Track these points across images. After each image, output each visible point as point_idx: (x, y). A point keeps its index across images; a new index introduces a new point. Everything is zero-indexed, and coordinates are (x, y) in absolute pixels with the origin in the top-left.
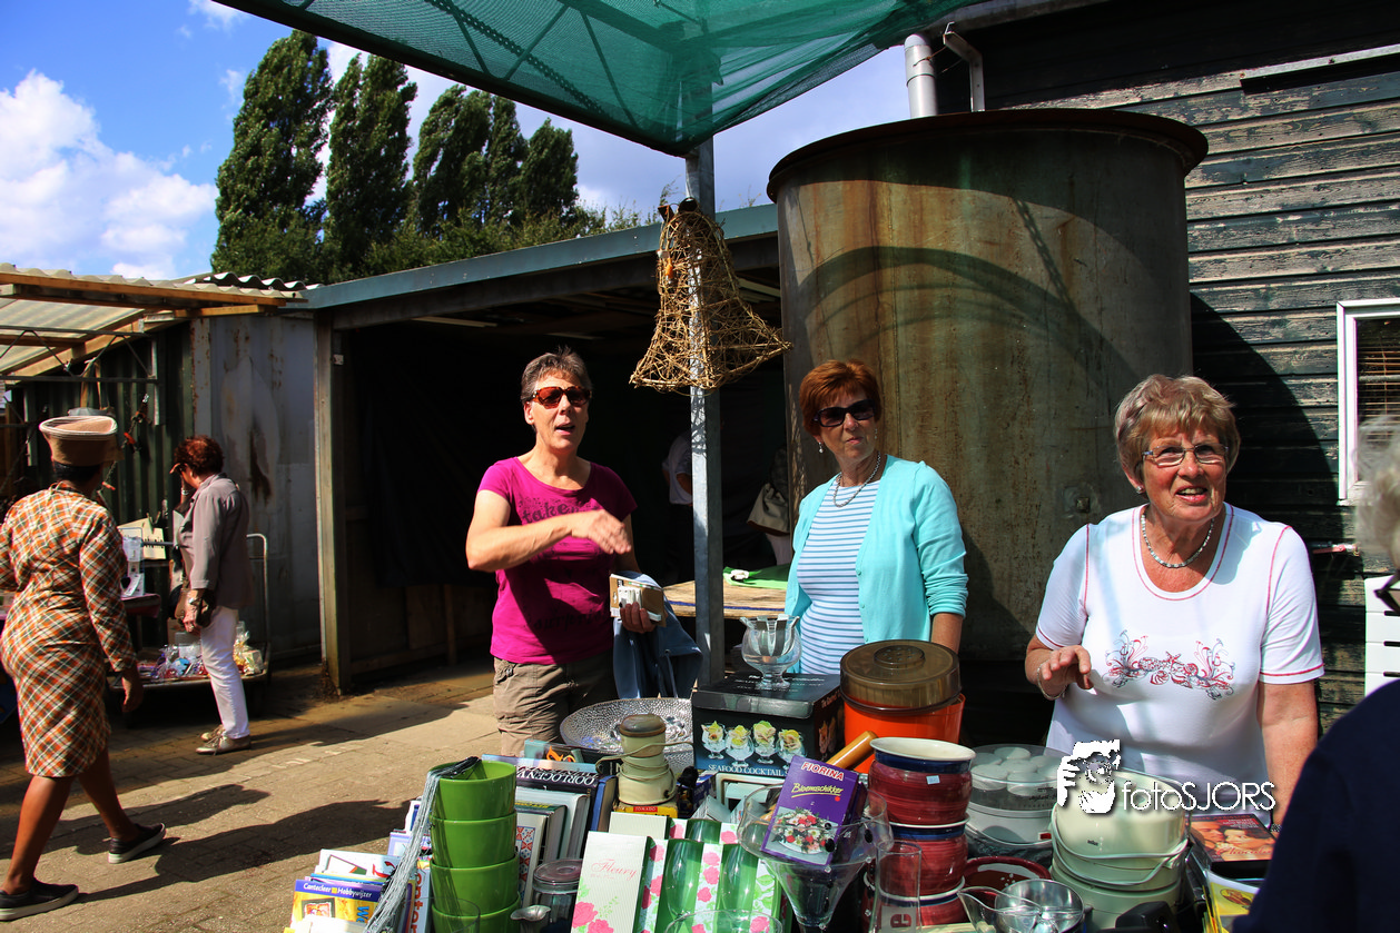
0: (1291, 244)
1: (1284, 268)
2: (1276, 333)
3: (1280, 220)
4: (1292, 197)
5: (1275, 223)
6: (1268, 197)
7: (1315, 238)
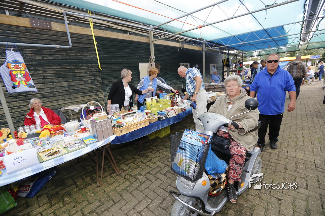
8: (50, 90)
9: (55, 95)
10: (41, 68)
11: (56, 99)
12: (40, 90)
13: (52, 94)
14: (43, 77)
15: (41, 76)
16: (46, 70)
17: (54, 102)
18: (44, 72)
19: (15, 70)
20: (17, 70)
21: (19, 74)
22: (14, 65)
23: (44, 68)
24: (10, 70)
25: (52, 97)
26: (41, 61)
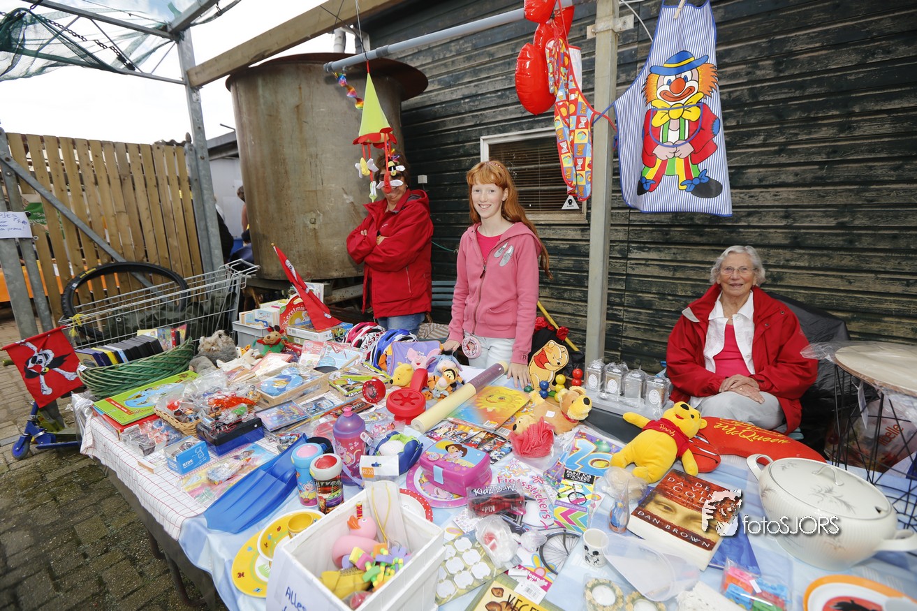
0: (466, 113)
1: (463, 123)
2: (461, 151)
3: (462, 101)
4: (465, 91)
5: (460, 103)
6: (458, 91)
7: (474, 109)
8: (835, 216)
9: (851, 242)
10: (838, 113)
11: (847, 261)
12: (794, 212)
13: (837, 235)
14: (828, 154)
15: (819, 151)
16: (854, 119)
17: (833, 276)
18: (842, 131)
19: (666, 109)
20: (671, 108)
21: (674, 124)
22: (669, 83)
23: (851, 109)
24: (649, 107)
25: (831, 252)
26: (849, 78)
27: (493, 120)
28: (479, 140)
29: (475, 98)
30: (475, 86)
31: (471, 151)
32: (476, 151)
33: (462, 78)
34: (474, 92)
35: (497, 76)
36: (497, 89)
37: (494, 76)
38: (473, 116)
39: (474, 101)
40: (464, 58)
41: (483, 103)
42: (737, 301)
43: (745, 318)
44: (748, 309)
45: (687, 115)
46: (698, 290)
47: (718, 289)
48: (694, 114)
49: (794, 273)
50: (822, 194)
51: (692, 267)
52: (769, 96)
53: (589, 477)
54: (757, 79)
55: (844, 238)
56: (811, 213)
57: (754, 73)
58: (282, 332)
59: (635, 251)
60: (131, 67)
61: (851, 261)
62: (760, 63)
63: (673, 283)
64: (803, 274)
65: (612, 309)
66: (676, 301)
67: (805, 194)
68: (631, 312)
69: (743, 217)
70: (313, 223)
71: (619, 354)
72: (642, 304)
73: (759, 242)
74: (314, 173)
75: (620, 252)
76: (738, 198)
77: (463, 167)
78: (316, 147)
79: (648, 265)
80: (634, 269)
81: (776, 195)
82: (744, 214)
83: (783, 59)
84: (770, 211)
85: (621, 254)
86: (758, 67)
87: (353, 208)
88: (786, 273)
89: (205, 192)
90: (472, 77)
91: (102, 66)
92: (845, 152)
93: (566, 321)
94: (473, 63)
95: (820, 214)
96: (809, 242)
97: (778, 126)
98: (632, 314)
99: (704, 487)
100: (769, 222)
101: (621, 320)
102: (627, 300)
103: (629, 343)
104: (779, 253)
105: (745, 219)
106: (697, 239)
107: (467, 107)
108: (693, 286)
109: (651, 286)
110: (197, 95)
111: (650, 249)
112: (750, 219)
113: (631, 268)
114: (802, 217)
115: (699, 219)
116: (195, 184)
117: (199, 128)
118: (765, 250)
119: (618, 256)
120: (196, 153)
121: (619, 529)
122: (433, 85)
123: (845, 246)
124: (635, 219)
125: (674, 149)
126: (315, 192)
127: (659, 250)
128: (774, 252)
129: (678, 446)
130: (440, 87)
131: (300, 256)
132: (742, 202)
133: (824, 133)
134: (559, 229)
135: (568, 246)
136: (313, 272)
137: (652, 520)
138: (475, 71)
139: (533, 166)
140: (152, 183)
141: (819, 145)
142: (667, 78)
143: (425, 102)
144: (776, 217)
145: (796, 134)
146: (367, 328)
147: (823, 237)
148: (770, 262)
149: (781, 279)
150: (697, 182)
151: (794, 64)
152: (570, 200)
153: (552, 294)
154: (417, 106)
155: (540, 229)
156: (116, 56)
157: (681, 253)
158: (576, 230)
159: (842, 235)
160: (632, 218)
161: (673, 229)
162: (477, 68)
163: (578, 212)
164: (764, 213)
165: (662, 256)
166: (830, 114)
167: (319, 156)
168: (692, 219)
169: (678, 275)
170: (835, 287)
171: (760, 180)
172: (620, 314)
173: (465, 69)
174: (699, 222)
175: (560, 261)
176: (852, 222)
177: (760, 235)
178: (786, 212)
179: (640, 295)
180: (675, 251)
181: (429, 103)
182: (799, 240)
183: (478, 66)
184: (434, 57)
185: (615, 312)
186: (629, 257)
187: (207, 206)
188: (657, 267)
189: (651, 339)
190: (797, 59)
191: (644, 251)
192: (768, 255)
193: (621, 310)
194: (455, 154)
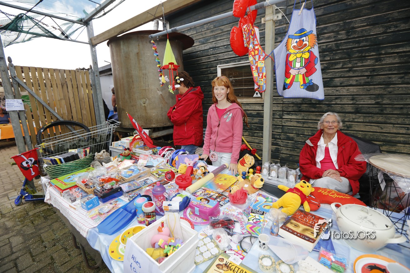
0: (211, 55)
1: (210, 59)
2: (209, 72)
4: (211, 45)
5: (209, 51)
6: (207, 46)
7: (214, 53)
8: (375, 99)
9: (382, 110)
10: (373, 54)
11: (380, 119)
12: (356, 98)
13: (376, 107)
14: (371, 72)
15: (366, 71)
16: (382, 56)
17: (374, 125)
18: (377, 62)
19: (295, 53)
20: (297, 53)
21: (298, 60)
22: (296, 42)
23: (380, 52)
24: (288, 52)
25: (373, 115)
26: (379, 38)
27: (223, 58)
28: (217, 67)
29: (215, 49)
30: (215, 43)
31: (213, 72)
32: (215, 72)
33: (209, 40)
34: (214, 46)
35: (225, 39)
36: (224, 45)
37: (223, 39)
38: (214, 56)
39: (214, 50)
40: (210, 31)
41: (219, 50)
42: (330, 136)
43: (334, 144)
44: (335, 140)
45: (304, 56)
46: (314, 132)
47: (321, 132)
48: (307, 55)
49: (356, 125)
50: (369, 89)
51: (311, 122)
52: (344, 46)
53: (262, 212)
54: (339, 39)
55: (379, 109)
56: (364, 98)
57: (337, 37)
58: (130, 150)
59: (286, 115)
60: (67, 37)
61: (382, 119)
62: (340, 32)
63: (303, 129)
64: (361, 125)
65: (276, 141)
66: (304, 137)
67: (361, 89)
68: (284, 142)
69: (333, 100)
70: (144, 103)
71: (279, 161)
72: (289, 139)
73: (341, 111)
74: (145, 82)
75: (279, 115)
76: (331, 91)
77: (210, 79)
78: (146, 70)
79: (292, 121)
80: (285, 123)
81: (348, 90)
82: (334, 98)
83: (350, 30)
84: (345, 97)
85: (279, 116)
86: (339, 34)
87: (161, 97)
88: (353, 124)
89: (98, 90)
90: (214, 39)
91: (55, 37)
92: (378, 71)
93: (256, 146)
94: (214, 33)
95: (368, 98)
96: (363, 110)
97: (348, 60)
98: (285, 143)
99: (312, 217)
100: (345, 102)
101: (280, 146)
102: (282, 137)
103: (284, 156)
104: (350, 116)
105: (334, 100)
106: (313, 110)
107: (211, 53)
108: (311, 130)
109: (293, 130)
110: (95, 49)
111: (292, 114)
112: (337, 101)
113: (284, 122)
114: (360, 99)
115: (314, 101)
116: (93, 87)
117: (96, 63)
118: (344, 114)
119: (278, 117)
120: (94, 73)
121: (274, 234)
122: (196, 43)
123: (379, 112)
124: (285, 101)
125: (298, 71)
126: (145, 90)
127: (296, 115)
128: (348, 115)
129: (301, 199)
130: (199, 44)
131: (138, 118)
132: (333, 93)
133: (369, 62)
134: (252, 105)
135: (256, 113)
136: (144, 125)
137: (288, 230)
138: (215, 37)
139: (240, 78)
140: (75, 86)
141: (366, 68)
142: (296, 40)
143: (193, 50)
144: (348, 100)
145: (357, 63)
146: (168, 149)
147: (369, 108)
148: (346, 120)
149: (351, 127)
150: (308, 85)
151: (355, 32)
152: (257, 93)
153: (249, 134)
154: (190, 52)
155: (244, 105)
156: (60, 32)
157: (306, 116)
158: (259, 106)
159: (378, 107)
160: (284, 100)
161: (302, 105)
162: (216, 36)
163: (260, 98)
164: (343, 98)
165: (298, 117)
166: (371, 54)
167: (147, 75)
168: (311, 101)
169: (305, 125)
170: (375, 131)
171: (341, 84)
172: (279, 143)
173: (210, 36)
174: (314, 102)
175: (253, 119)
176: (382, 102)
177: (341, 107)
178: (352, 97)
179: (288, 134)
180: (304, 115)
181: (195, 51)
182: (358, 110)
183: (216, 35)
184: (197, 31)
185: (277, 142)
186: (283, 118)
187: (98, 96)
188: (296, 122)
189: (293, 154)
190: (356, 30)
191: (290, 115)
192: (345, 116)
193: (280, 141)
194: (206, 73)
